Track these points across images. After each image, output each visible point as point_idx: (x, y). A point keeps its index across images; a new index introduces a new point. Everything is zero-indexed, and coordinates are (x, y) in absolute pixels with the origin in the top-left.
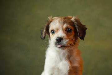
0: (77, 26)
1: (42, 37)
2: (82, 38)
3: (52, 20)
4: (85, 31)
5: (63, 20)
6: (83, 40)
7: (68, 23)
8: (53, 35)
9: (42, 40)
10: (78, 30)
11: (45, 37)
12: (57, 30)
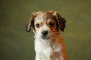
0: (59, 20)
1: (28, 29)
2: (62, 30)
3: (36, 15)
4: (65, 24)
5: (46, 15)
6: (63, 31)
7: (51, 18)
8: (38, 28)
9: (27, 32)
10: (59, 23)
11: (30, 30)
12: (42, 24)
